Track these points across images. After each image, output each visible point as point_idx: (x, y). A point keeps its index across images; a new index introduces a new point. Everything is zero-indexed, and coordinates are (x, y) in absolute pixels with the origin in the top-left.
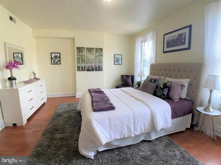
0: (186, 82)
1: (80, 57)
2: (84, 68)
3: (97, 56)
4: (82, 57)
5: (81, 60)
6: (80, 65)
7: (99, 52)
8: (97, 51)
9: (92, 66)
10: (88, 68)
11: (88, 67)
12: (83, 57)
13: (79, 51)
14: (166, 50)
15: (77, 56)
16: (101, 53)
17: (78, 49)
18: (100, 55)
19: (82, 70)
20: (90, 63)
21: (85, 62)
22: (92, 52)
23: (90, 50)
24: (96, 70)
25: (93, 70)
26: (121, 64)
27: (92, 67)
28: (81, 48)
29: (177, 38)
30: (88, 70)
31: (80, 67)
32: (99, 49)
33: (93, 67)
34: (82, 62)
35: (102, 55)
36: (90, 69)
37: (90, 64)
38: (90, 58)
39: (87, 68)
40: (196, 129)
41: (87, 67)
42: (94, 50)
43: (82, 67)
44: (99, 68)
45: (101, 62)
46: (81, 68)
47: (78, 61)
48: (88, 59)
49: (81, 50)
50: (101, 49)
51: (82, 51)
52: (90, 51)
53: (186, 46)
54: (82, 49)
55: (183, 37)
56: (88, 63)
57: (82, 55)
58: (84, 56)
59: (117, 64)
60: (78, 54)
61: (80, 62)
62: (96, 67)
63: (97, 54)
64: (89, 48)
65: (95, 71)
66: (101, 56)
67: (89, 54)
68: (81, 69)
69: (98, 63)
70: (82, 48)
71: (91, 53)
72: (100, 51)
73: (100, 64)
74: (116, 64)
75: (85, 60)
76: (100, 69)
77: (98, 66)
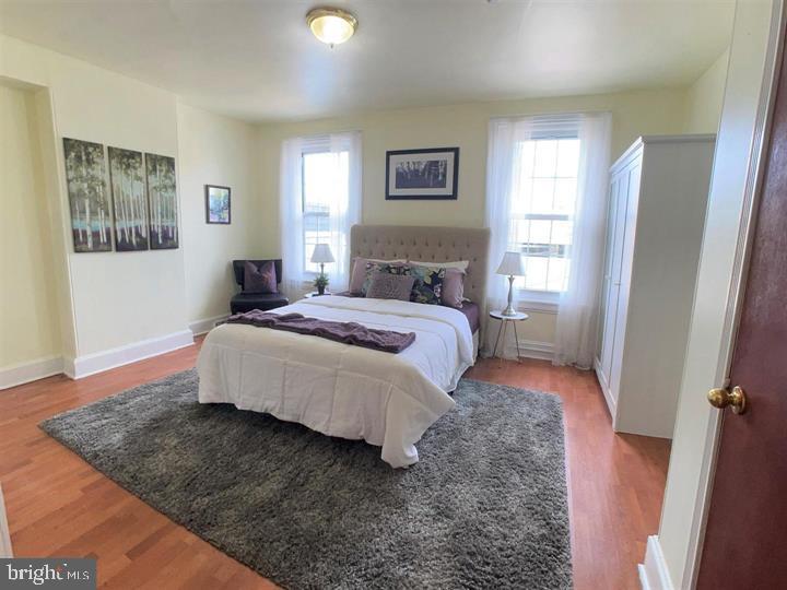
0: (462, 266)
1: (86, 185)
2: (103, 239)
3: (155, 188)
4: (92, 189)
5: (87, 202)
6: (86, 225)
7: (163, 174)
8: (155, 169)
9: (136, 228)
10: (123, 239)
11: (123, 231)
12: (99, 189)
13: (79, 158)
14: (393, 191)
15: (69, 181)
16: (170, 179)
17: (73, 146)
18: (165, 187)
19: (97, 248)
20: (130, 215)
21: (107, 214)
22: (135, 168)
23: (126, 158)
24: (156, 246)
25: (142, 246)
26: (229, 223)
27: (138, 235)
28: (87, 145)
29: (425, 169)
30: (123, 247)
31: (84, 233)
32: (163, 158)
33: (144, 235)
34: (94, 213)
35: (174, 187)
36: (131, 241)
37: (130, 220)
38: (128, 196)
39: (119, 240)
40: (487, 355)
41: (119, 234)
42: (141, 163)
43: (96, 234)
44: (166, 236)
45: (170, 212)
46: (90, 239)
47: (71, 205)
48: (119, 198)
49: (88, 154)
50: (170, 162)
51: (90, 162)
52: (128, 166)
53: (448, 191)
54: (90, 149)
55: (441, 170)
56: (121, 215)
57: (92, 177)
58: (103, 184)
59: (216, 220)
60: (72, 174)
61: (84, 212)
62: (153, 235)
63: (154, 181)
64: (123, 150)
65: (152, 248)
66: (170, 190)
67: (125, 178)
68: (90, 245)
69: (162, 217)
70: (91, 144)
71: (131, 172)
72: (164, 168)
73: (168, 223)
74: (212, 223)
75: (106, 203)
76: (169, 243)
77: (163, 227)
